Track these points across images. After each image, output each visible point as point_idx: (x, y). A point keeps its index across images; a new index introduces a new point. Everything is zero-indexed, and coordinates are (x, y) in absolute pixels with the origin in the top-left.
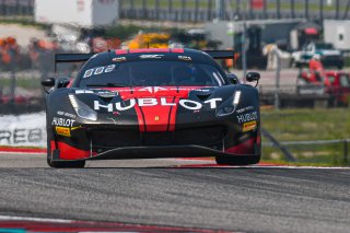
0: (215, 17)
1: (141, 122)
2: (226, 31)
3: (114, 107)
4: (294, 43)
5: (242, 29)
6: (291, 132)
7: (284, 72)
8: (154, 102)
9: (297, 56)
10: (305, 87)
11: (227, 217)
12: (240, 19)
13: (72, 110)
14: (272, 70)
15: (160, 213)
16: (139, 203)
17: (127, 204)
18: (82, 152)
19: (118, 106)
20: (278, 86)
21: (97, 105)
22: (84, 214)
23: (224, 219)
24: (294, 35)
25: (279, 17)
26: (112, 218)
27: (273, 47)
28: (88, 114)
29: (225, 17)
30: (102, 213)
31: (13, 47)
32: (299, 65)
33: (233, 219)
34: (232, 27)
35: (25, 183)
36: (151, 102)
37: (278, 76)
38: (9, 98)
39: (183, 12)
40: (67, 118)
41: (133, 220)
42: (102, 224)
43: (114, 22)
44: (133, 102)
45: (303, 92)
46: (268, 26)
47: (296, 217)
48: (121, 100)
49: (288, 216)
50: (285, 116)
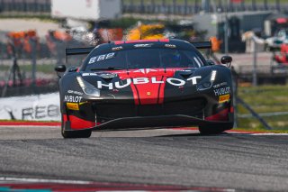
0: (201, 9)
1: (136, 97)
2: (211, 22)
3: (114, 85)
4: (268, 30)
5: (224, 20)
6: (267, 105)
7: (260, 55)
8: (146, 80)
9: (270, 41)
10: (278, 68)
11: (219, 177)
12: (222, 11)
13: (79, 89)
14: (249, 53)
15: (163, 175)
16: (144, 166)
17: (135, 168)
18: (89, 123)
19: (117, 84)
20: (255, 66)
21: (100, 84)
22: (99, 176)
23: (216, 178)
24: (267, 24)
25: (255, 9)
26: (123, 179)
27: (251, 34)
28: (93, 91)
29: (209, 10)
30: (114, 175)
31: (33, 38)
32: (272, 49)
33: (223, 178)
34: (215, 18)
35: (49, 151)
36: (144, 81)
37: (255, 58)
38: (32, 81)
39: (175, 6)
40: (75, 95)
41: (141, 181)
42: (115, 185)
43: (117, 16)
44: (129, 81)
45: (277, 71)
46: (245, 17)
47: (276, 175)
48: (119, 80)
49: (269, 175)
50: (262, 91)
